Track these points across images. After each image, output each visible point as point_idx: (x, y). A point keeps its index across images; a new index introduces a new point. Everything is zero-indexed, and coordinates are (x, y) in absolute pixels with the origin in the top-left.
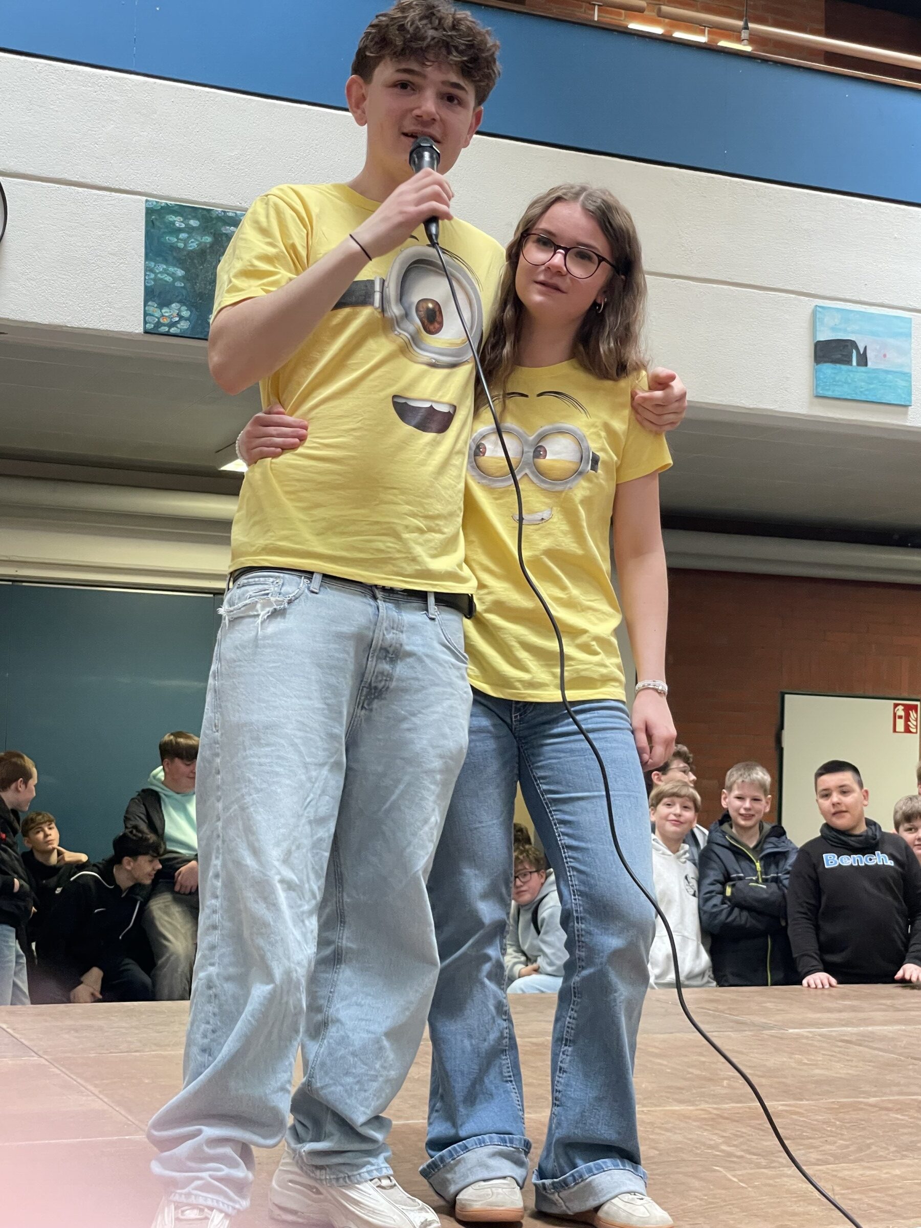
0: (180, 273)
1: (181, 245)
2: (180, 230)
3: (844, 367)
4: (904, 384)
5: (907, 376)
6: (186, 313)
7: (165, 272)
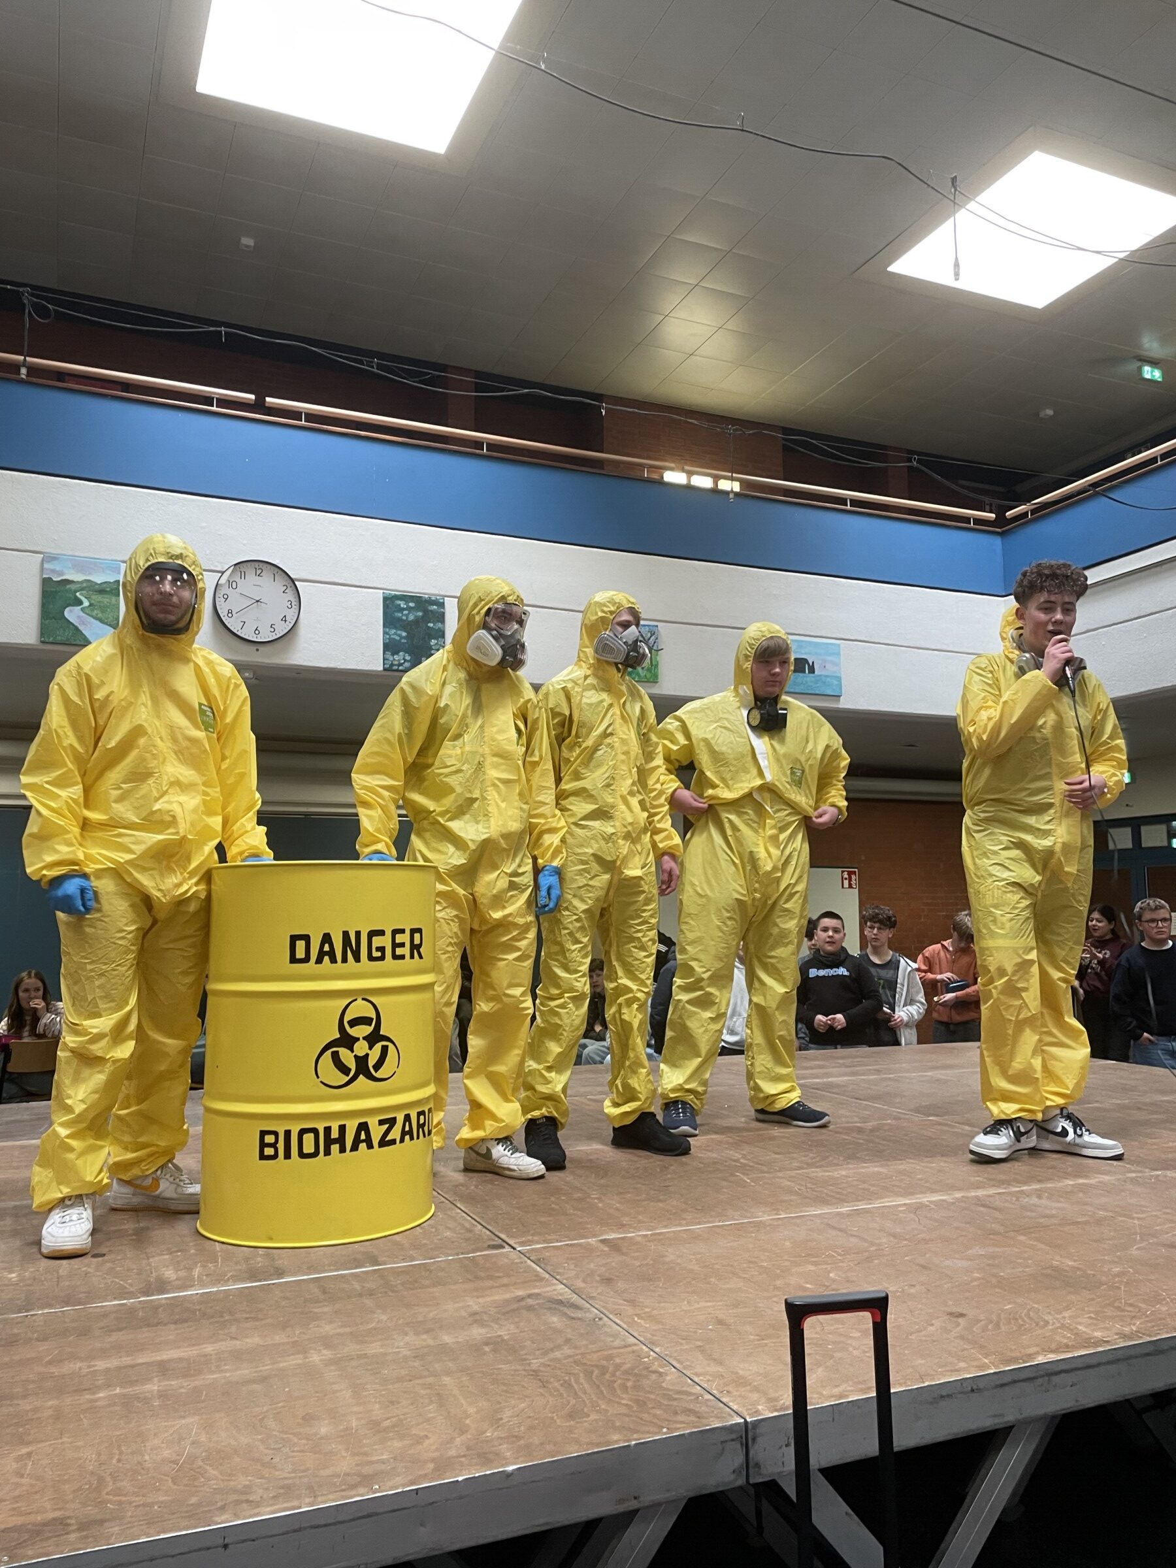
0: (404, 634)
1: (404, 618)
2: (404, 609)
3: (801, 674)
4: (835, 682)
5: (839, 679)
6: (408, 658)
7: (395, 634)
